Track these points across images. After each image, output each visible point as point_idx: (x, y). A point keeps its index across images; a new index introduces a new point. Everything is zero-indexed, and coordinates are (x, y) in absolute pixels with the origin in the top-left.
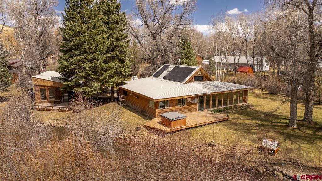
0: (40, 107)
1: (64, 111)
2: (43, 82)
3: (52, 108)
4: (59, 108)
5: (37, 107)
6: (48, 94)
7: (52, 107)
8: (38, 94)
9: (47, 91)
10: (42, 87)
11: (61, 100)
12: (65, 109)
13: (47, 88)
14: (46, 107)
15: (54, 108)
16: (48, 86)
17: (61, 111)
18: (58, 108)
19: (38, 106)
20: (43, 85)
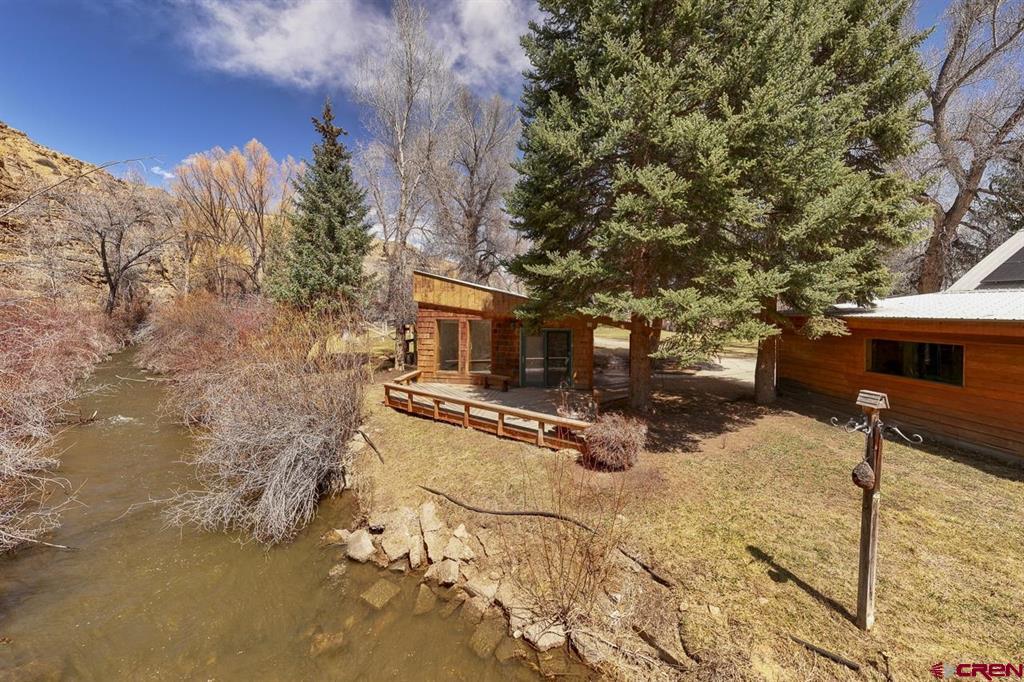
0: (416, 398)
1: (527, 435)
2: (451, 293)
3: (467, 409)
4: (502, 414)
5: (405, 396)
6: (465, 346)
7: (468, 406)
8: (428, 342)
9: (464, 334)
10: (445, 314)
11: (516, 373)
12: (534, 425)
13: (463, 318)
14: (438, 401)
15: (474, 412)
16: (468, 312)
17: (513, 434)
18: (494, 416)
19: (411, 393)
20: (450, 305)
